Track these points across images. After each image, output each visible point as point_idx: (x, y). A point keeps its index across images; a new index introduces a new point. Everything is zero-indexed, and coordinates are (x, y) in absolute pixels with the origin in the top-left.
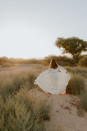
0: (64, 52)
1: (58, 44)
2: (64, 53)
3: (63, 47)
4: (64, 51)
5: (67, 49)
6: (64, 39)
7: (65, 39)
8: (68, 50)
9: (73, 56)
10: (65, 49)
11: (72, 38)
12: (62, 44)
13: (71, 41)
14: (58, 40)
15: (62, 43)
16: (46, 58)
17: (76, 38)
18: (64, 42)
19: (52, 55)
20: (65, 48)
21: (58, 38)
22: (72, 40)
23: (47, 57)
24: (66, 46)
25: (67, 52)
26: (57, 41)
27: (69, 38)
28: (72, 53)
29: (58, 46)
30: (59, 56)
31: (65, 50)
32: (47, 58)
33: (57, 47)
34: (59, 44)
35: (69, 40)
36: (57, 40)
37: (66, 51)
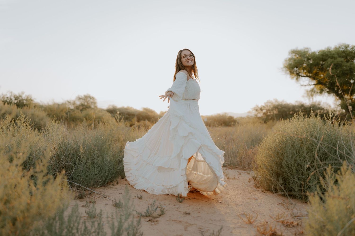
0: (313, 90)
1: (293, 68)
2: (311, 93)
3: (307, 76)
4: (312, 87)
5: (319, 83)
6: (310, 52)
7: (314, 53)
8: (325, 85)
9: (340, 101)
10: (314, 82)
11: (336, 48)
12: (304, 69)
13: (332, 57)
14: (294, 57)
15: (305, 65)
16: (257, 110)
17: (349, 49)
18: (311, 62)
19: (276, 101)
20: (314, 79)
21: (294, 52)
22: (336, 56)
23: (260, 106)
24: (317, 74)
25: (322, 91)
26: (290, 59)
27: (328, 48)
28: (337, 94)
29: (291, 73)
30: (297, 104)
31: (315, 85)
32: (261, 109)
33: (289, 76)
34: (295, 69)
35: (327, 55)
36: (290, 57)
37: (317, 89)
